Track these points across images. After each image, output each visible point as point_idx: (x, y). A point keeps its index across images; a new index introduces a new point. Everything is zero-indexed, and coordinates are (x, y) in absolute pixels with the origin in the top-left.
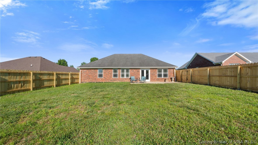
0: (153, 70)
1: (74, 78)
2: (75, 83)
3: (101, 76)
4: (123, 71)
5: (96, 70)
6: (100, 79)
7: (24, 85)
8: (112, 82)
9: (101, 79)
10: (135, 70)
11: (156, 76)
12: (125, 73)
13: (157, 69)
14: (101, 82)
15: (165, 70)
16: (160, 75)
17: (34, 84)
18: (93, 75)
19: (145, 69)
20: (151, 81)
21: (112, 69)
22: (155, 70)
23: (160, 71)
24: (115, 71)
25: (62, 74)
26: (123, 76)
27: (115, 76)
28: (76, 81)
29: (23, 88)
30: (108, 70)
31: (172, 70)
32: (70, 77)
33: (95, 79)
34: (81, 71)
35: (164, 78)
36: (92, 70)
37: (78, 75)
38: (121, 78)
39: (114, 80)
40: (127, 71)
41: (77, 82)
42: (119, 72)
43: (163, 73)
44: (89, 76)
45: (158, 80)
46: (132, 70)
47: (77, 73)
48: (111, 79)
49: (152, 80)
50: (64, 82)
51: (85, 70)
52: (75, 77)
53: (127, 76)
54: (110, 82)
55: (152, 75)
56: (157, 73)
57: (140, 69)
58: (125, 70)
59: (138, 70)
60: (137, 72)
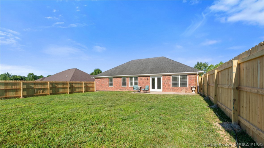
0: (165, 77)
1: (88, 87)
2: (90, 91)
3: (111, 85)
4: (131, 80)
5: (107, 79)
6: (110, 88)
7: (44, 91)
8: (121, 91)
9: (112, 88)
10: (144, 77)
11: (169, 85)
12: (134, 82)
13: (171, 76)
14: (111, 90)
15: (184, 77)
16: (175, 84)
17: (51, 91)
18: (105, 84)
19: (156, 76)
20: (163, 91)
21: (121, 77)
22: (169, 77)
23: (175, 78)
24: (124, 79)
25: (76, 84)
26: (132, 84)
27: (124, 84)
28: (91, 89)
29: (43, 93)
30: (117, 78)
31: (193, 76)
32: (83, 86)
33: (107, 88)
34: (96, 80)
35: (181, 88)
36: (104, 79)
37: (94, 83)
38: (130, 87)
39: (123, 89)
40: (136, 79)
41: (93, 90)
42: (128, 81)
43: (179, 81)
44: (102, 85)
45: (172, 90)
46: (140, 78)
47: (93, 82)
48: (120, 88)
49: (164, 89)
50: (77, 90)
51: (99, 80)
52: (89, 85)
53: (136, 84)
54: (119, 91)
55: (164, 83)
56: (172, 81)
57: (150, 76)
58: (134, 78)
59: (147, 77)
60: (146, 80)
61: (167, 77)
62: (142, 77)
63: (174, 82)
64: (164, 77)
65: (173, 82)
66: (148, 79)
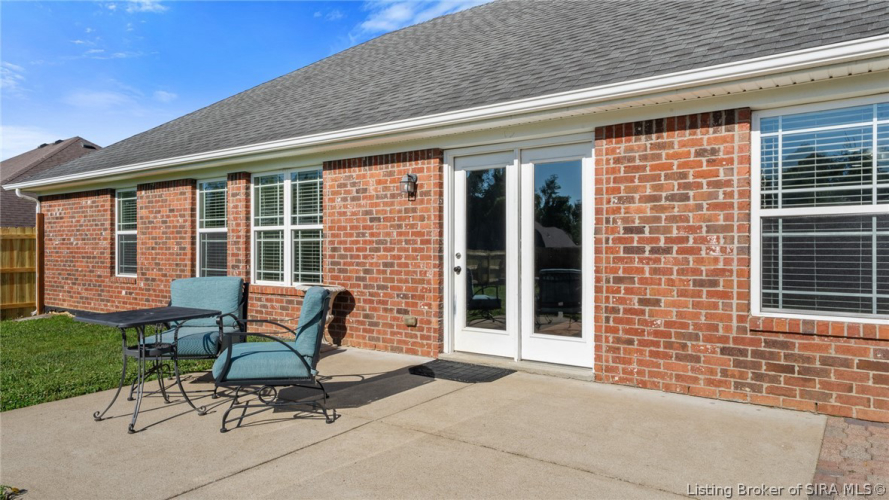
0: (646, 142)
3: (128, 254)
5: (102, 199)
6: (122, 290)
9: (130, 285)
10: (379, 171)
11: (714, 283)
13: (744, 115)
19: (516, 139)
20: (604, 371)
22: (705, 136)
24: (216, 201)
26: (271, 255)
30: (165, 192)
33: (100, 286)
36: (83, 201)
38: (255, 282)
40: (308, 199)
41: (14, 302)
42: (243, 215)
46: (343, 174)
51: (57, 208)
56: (757, 212)
57: (438, 154)
58: (287, 184)
59: (409, 167)
60: (402, 203)
61: (677, 138)
62: (356, 172)
63: (790, 223)
64: (621, 146)
65: (769, 223)
66: (427, 184)
